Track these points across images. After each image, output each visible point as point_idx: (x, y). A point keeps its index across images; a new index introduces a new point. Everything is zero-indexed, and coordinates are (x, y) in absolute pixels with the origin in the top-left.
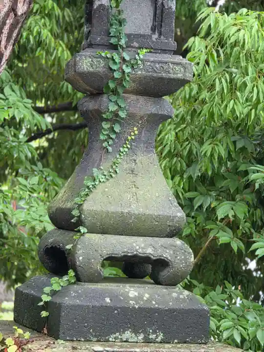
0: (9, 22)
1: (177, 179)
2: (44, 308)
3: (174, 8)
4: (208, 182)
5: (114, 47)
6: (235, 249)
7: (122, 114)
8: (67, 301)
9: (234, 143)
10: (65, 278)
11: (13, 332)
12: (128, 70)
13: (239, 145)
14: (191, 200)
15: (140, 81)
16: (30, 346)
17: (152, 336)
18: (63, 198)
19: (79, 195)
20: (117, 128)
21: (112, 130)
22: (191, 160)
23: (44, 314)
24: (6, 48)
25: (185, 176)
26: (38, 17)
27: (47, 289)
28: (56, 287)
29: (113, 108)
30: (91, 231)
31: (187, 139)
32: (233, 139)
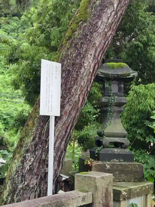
0: (86, 92)
1: (127, 124)
2: (96, 154)
3: (123, 86)
4: (135, 124)
5: (110, 96)
6: (142, 140)
7: (112, 111)
8: (101, 152)
9: (141, 115)
10: (101, 147)
11: (89, 159)
12: (113, 101)
13: (142, 116)
14: (131, 129)
15: (116, 103)
16: (93, 162)
17: (121, 160)
18: (100, 130)
19: (103, 129)
20: (111, 114)
21: (110, 114)
22: (131, 120)
23: (96, 155)
24: (86, 98)
25: (129, 123)
26: (94, 87)
27: (97, 150)
28: (99, 149)
29: (110, 109)
30: (106, 137)
31: (129, 115)
32: (140, 114)
